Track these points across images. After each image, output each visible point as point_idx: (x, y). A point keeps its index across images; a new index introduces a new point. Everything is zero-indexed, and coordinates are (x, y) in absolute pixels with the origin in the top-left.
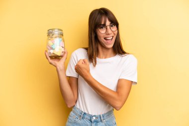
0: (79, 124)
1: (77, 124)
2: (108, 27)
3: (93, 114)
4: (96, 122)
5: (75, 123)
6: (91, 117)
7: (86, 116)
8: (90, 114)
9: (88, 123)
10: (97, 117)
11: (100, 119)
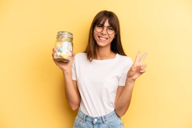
10: (98, 119)
11: (102, 120)
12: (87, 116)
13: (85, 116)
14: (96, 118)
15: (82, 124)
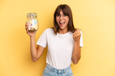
0: (51, 75)
1: (49, 75)
2: (62, 16)
3: (59, 69)
4: (61, 73)
5: (48, 74)
6: (58, 70)
7: (55, 70)
9: (56, 74)
10: (61, 71)
11: (63, 71)
12: (54, 69)
15: (50, 73)
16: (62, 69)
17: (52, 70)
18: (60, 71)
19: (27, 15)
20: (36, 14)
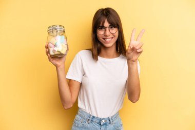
0: (88, 128)
1: (85, 128)
3: (102, 117)
4: (105, 124)
5: (83, 127)
6: (100, 120)
7: (95, 120)
8: (99, 117)
9: (98, 127)
11: (109, 121)
12: (93, 117)
13: (91, 117)
14: (104, 119)
15: (87, 125)
16: (106, 116)
17: (90, 119)
18: (103, 121)
19: (47, 29)
20: (63, 27)
